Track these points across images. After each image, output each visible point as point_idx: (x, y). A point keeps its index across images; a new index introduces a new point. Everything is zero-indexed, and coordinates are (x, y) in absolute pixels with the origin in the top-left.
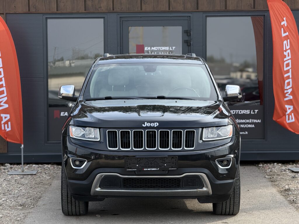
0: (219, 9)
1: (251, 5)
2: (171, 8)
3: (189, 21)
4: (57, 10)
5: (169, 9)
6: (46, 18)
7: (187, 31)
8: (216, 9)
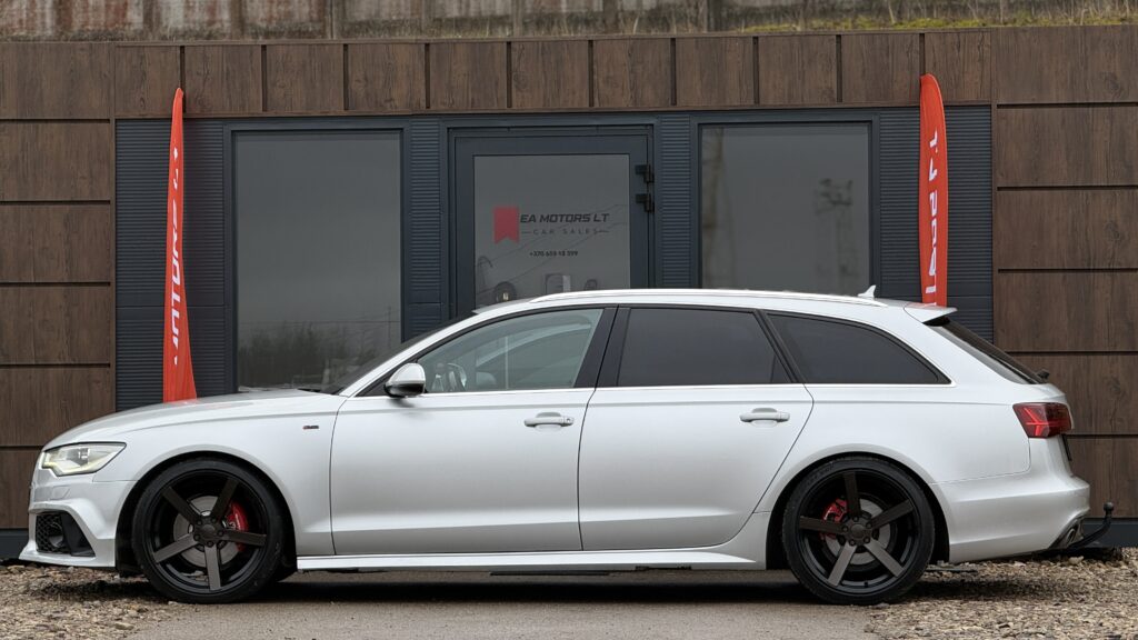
0: (736, 104)
1: (832, 92)
2: (596, 100)
3: (650, 139)
4: (265, 110)
5: (592, 104)
6: (233, 131)
7: (644, 167)
8: (728, 102)
